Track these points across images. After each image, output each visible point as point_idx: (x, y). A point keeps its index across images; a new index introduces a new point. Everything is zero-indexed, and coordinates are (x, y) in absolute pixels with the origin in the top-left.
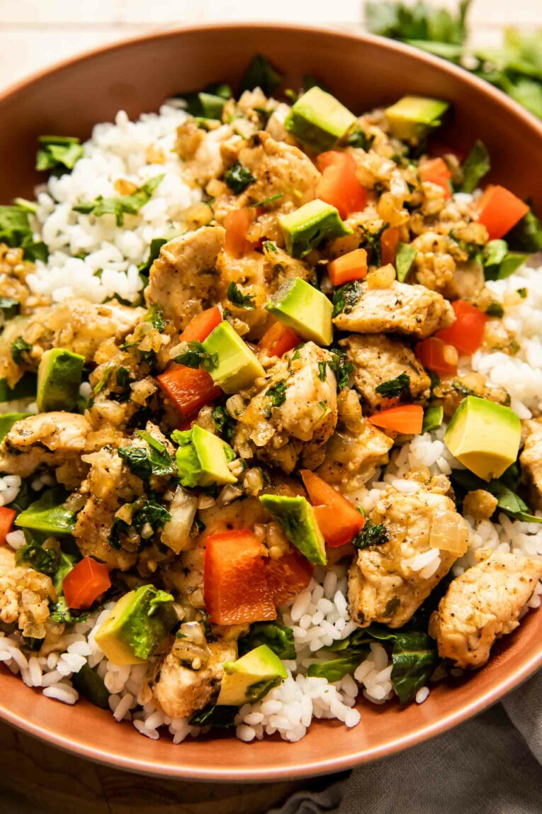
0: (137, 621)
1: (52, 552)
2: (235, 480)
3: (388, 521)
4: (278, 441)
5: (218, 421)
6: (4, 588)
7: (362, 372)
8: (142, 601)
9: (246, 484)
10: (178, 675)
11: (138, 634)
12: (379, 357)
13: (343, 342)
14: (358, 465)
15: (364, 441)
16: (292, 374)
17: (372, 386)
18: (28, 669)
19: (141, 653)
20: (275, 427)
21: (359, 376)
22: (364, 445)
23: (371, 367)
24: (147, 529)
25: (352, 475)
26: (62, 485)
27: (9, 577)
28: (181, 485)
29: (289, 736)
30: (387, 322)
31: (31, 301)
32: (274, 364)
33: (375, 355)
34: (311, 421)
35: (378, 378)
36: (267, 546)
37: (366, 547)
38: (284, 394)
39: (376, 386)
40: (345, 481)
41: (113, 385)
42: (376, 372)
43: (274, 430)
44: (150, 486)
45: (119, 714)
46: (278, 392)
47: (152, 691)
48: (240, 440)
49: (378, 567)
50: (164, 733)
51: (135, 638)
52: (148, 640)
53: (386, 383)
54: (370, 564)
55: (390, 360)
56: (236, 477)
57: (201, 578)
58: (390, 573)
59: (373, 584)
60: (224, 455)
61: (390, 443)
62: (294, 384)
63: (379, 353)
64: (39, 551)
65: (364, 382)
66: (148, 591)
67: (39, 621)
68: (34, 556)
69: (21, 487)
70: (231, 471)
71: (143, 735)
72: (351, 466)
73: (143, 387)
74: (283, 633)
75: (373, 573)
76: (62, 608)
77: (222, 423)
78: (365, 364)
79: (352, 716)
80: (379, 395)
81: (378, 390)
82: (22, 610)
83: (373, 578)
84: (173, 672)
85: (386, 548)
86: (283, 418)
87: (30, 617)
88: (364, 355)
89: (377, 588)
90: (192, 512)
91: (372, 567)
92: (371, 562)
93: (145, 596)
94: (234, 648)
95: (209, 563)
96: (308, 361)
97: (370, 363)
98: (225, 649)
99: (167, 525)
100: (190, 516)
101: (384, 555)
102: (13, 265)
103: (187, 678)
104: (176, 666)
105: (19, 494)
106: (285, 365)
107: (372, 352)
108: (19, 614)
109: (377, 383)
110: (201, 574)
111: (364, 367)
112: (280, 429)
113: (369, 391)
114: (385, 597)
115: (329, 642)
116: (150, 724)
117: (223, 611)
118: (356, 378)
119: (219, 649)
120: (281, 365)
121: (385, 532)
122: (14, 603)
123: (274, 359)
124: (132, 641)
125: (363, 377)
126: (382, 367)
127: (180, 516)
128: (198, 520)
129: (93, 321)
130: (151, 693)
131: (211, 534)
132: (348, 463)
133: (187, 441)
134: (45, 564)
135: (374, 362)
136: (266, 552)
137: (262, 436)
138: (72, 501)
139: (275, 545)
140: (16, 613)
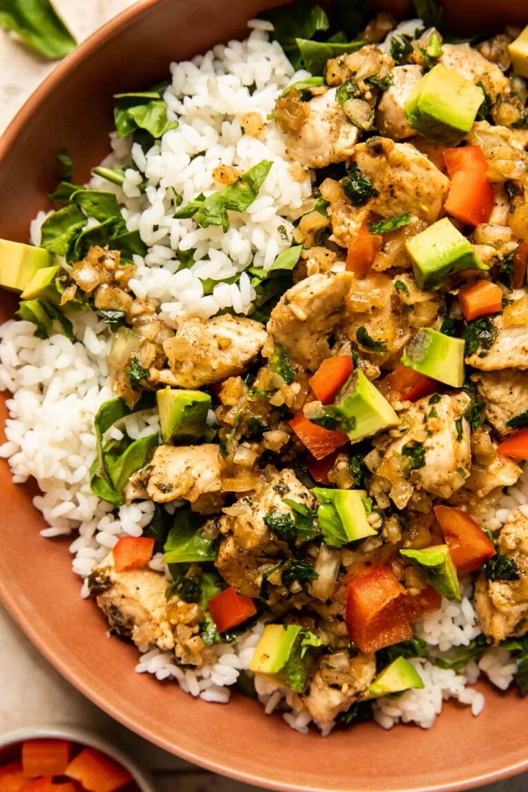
0: (292, 664)
1: (196, 579)
2: (376, 533)
3: (518, 554)
4: (417, 498)
5: (356, 476)
6: (158, 622)
7: (493, 407)
8: (295, 645)
9: (385, 533)
10: (328, 695)
11: (293, 673)
12: (511, 393)
13: (475, 379)
14: (486, 493)
15: (494, 473)
16: (430, 434)
17: (503, 420)
18: (185, 680)
19: (297, 688)
20: (414, 485)
21: (490, 411)
22: (494, 476)
23: (502, 403)
24: (296, 586)
25: (480, 500)
26: (197, 514)
27: (159, 607)
28: (324, 542)
29: (424, 725)
30: (522, 366)
31: (136, 308)
32: (407, 410)
33: (508, 391)
34: (452, 489)
35: (509, 413)
36: (406, 587)
37: (497, 579)
38: (424, 458)
39: (508, 420)
40: (473, 503)
41: (244, 430)
42: (507, 408)
43: (412, 488)
44: (295, 547)
45: (269, 710)
46: (416, 451)
47: (303, 702)
48: (376, 489)
49: (509, 599)
50: (313, 727)
51: (291, 677)
52: (302, 676)
53: (517, 417)
54: (501, 598)
55: (521, 393)
56: (376, 529)
57: (342, 606)
58: (519, 603)
59: (503, 614)
60: (363, 508)
61: (518, 473)
62: (432, 448)
63: (511, 389)
64: (185, 581)
65: (496, 417)
66: (299, 634)
67: (195, 651)
68: (181, 588)
69: (155, 512)
70: (371, 525)
71: (294, 730)
72: (480, 494)
73: (276, 437)
74: (416, 642)
75: (504, 605)
76: (212, 629)
77: (359, 476)
78: (497, 401)
79: (477, 701)
80: (510, 428)
81: (508, 424)
82: (177, 641)
83: (504, 609)
84: (323, 692)
85: (517, 585)
86: (422, 479)
87: (186, 648)
88: (496, 392)
89: (507, 616)
90: (337, 566)
91: (504, 600)
92: (503, 596)
93: (296, 640)
94: (373, 660)
95: (351, 604)
96: (446, 423)
97: (502, 400)
98: (366, 663)
99: (314, 582)
100: (336, 569)
101: (514, 590)
102: (111, 271)
103: (335, 698)
104: (326, 688)
105: (153, 518)
106: (420, 417)
107: (504, 387)
108: (176, 644)
109: (509, 417)
110: (341, 603)
111: (496, 403)
112: (418, 488)
113: (500, 425)
114: (513, 621)
115: (458, 644)
116: (300, 722)
117: (366, 642)
118: (487, 412)
119: (360, 663)
120: (414, 413)
121: (516, 569)
122: (170, 634)
123: (407, 404)
124: (289, 679)
125: (494, 412)
126: (513, 402)
127: (326, 572)
128: (342, 570)
129: (215, 358)
130: (302, 704)
131: (352, 575)
132: (477, 491)
133: (328, 501)
134: (190, 592)
135: (506, 399)
136: (405, 592)
137: (403, 496)
138: (209, 529)
139: (413, 587)
140: (173, 645)
